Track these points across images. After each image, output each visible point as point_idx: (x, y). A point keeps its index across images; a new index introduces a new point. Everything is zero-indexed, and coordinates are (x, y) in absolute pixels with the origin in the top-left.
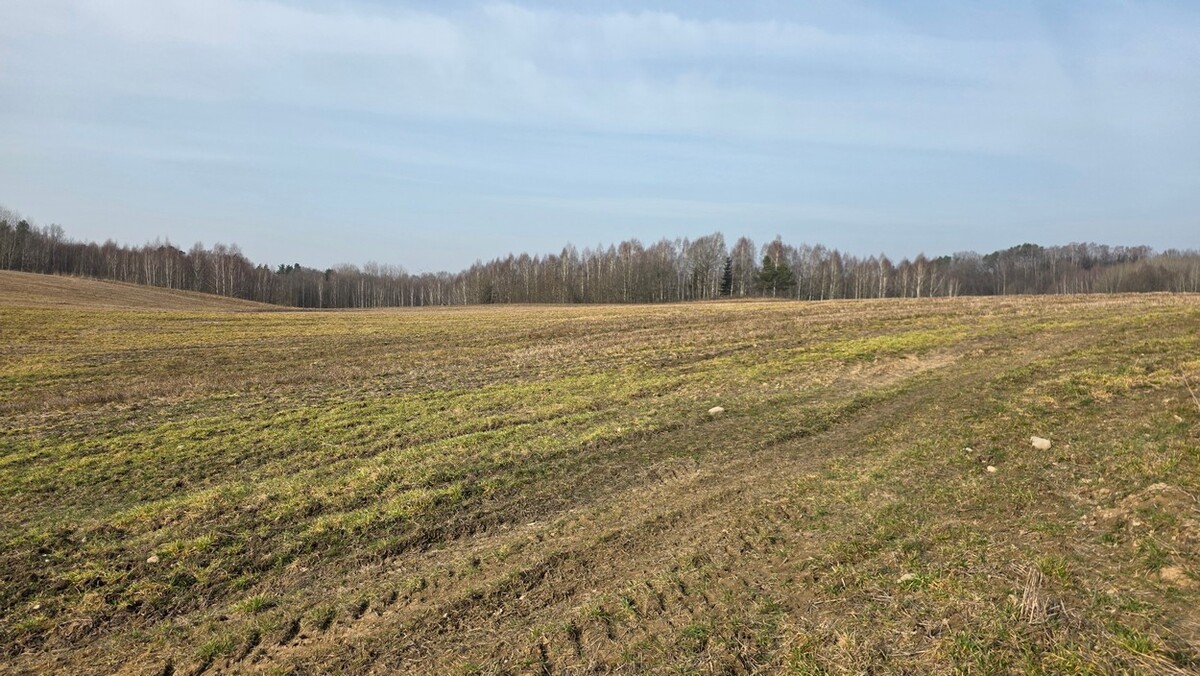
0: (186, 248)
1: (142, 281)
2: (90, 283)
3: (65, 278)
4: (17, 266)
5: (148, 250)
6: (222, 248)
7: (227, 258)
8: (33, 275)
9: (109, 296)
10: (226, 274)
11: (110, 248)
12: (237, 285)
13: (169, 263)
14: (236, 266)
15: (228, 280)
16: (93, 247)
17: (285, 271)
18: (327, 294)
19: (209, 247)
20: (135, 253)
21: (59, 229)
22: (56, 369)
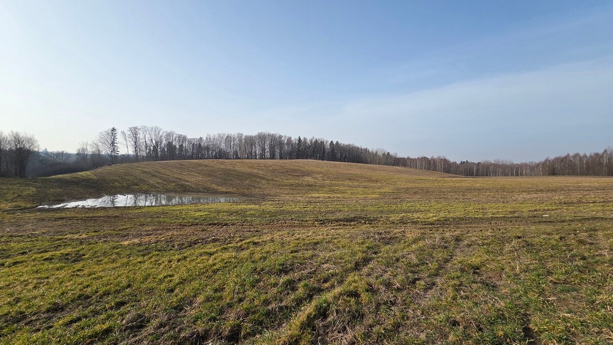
0: (429, 157)
1: (416, 168)
2: (403, 168)
3: (397, 167)
4: (386, 164)
5: (418, 159)
6: (440, 157)
7: (442, 159)
8: (390, 166)
9: (406, 172)
10: (441, 165)
11: (408, 158)
12: (444, 168)
13: (424, 162)
14: (444, 162)
15: (441, 167)
16: (404, 158)
17: (462, 163)
18: (477, 171)
19: (436, 157)
20: (415, 159)
21: (397, 154)
22: (390, 191)
